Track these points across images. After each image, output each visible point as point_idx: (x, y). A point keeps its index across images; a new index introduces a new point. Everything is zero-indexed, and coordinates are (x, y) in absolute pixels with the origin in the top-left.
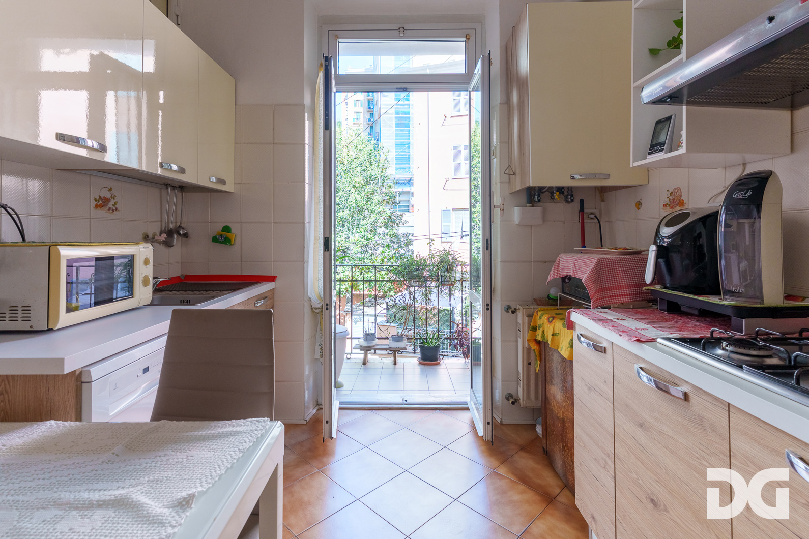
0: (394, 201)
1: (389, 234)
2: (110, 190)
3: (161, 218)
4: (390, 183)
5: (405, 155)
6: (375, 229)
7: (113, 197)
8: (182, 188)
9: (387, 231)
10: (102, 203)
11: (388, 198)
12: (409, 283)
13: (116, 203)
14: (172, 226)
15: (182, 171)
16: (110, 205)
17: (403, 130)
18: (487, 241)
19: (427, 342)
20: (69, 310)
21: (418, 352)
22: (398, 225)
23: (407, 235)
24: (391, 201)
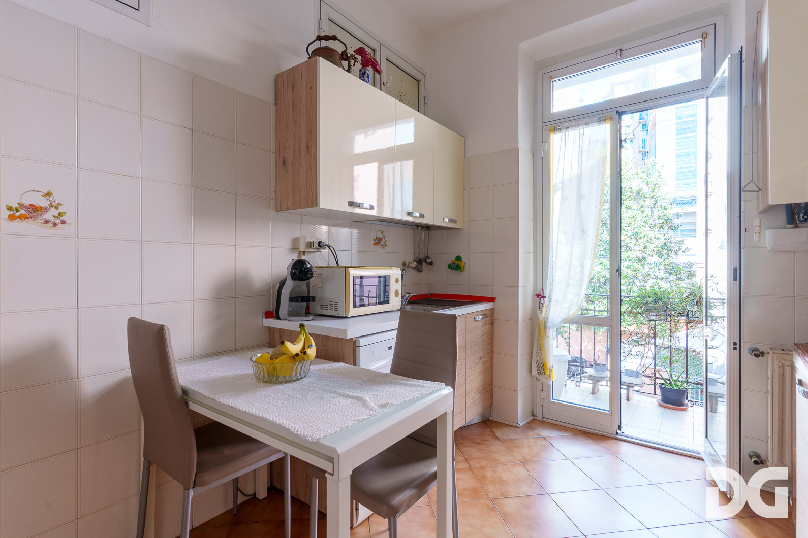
0: (670, 225)
1: (663, 264)
2: (382, 232)
3: (414, 251)
4: (664, 204)
5: (691, 167)
6: (644, 258)
7: (384, 237)
8: (428, 228)
9: (661, 260)
10: (378, 241)
11: (662, 221)
12: (647, 316)
13: (385, 241)
14: (422, 256)
15: (422, 216)
16: (382, 243)
17: (688, 137)
18: (735, 270)
19: (670, 384)
20: (354, 306)
21: (658, 391)
22: (676, 253)
23: (690, 265)
24: (667, 224)
